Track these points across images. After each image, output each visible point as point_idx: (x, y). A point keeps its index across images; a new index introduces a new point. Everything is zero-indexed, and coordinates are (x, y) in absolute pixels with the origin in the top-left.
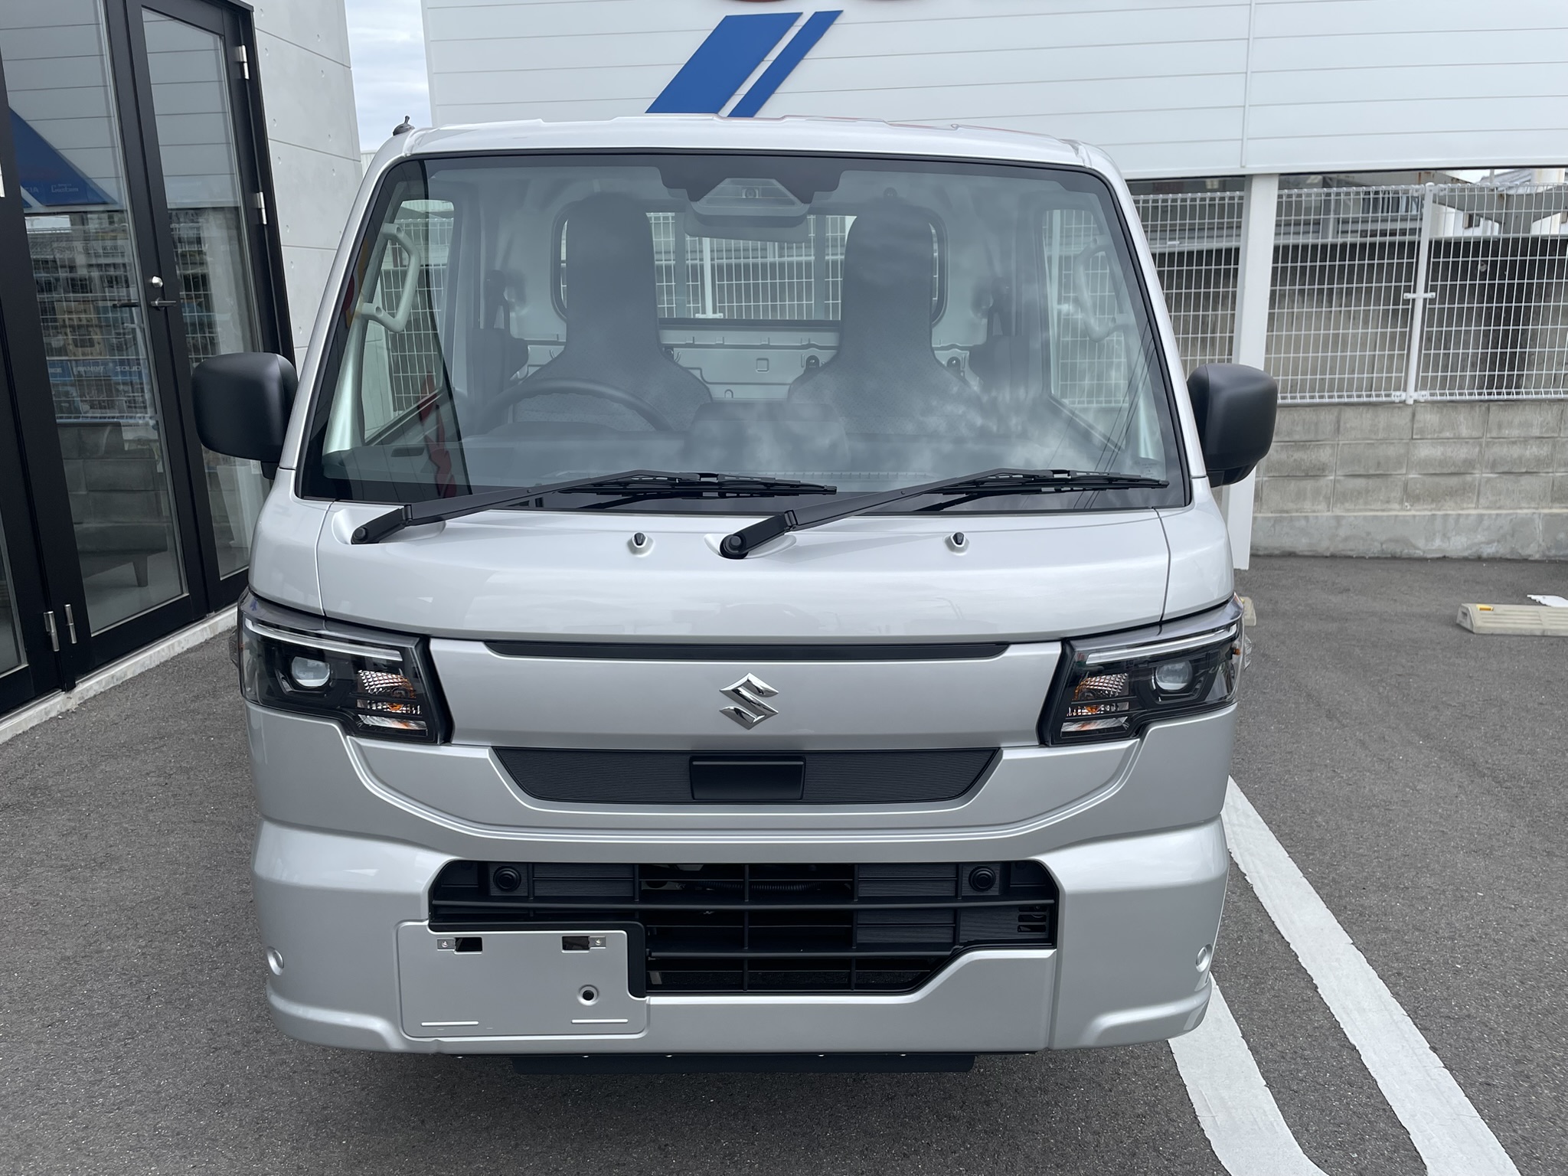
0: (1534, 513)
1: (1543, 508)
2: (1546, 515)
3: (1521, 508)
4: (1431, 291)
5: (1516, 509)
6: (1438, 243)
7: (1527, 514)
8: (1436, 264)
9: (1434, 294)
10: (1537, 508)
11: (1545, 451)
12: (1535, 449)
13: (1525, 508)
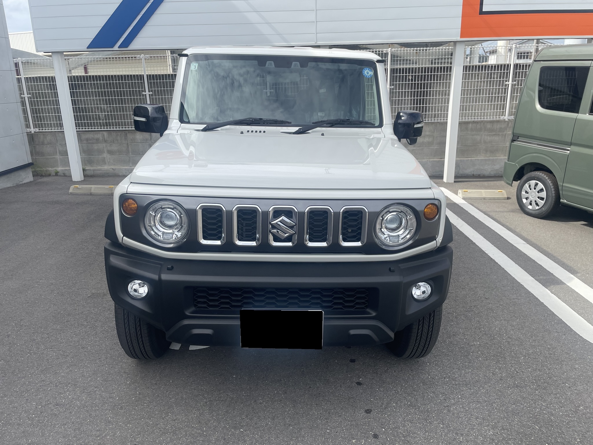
0: (427, 161)
1: (431, 159)
2: (432, 161)
3: (424, 159)
4: (392, 86)
5: (422, 159)
6: (394, 69)
7: (425, 161)
8: (394, 76)
9: (393, 87)
10: (429, 159)
11: (431, 140)
12: (427, 139)
13: (425, 159)
